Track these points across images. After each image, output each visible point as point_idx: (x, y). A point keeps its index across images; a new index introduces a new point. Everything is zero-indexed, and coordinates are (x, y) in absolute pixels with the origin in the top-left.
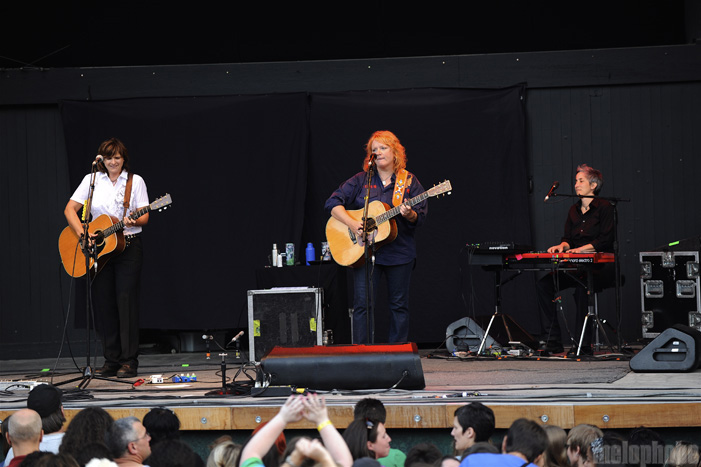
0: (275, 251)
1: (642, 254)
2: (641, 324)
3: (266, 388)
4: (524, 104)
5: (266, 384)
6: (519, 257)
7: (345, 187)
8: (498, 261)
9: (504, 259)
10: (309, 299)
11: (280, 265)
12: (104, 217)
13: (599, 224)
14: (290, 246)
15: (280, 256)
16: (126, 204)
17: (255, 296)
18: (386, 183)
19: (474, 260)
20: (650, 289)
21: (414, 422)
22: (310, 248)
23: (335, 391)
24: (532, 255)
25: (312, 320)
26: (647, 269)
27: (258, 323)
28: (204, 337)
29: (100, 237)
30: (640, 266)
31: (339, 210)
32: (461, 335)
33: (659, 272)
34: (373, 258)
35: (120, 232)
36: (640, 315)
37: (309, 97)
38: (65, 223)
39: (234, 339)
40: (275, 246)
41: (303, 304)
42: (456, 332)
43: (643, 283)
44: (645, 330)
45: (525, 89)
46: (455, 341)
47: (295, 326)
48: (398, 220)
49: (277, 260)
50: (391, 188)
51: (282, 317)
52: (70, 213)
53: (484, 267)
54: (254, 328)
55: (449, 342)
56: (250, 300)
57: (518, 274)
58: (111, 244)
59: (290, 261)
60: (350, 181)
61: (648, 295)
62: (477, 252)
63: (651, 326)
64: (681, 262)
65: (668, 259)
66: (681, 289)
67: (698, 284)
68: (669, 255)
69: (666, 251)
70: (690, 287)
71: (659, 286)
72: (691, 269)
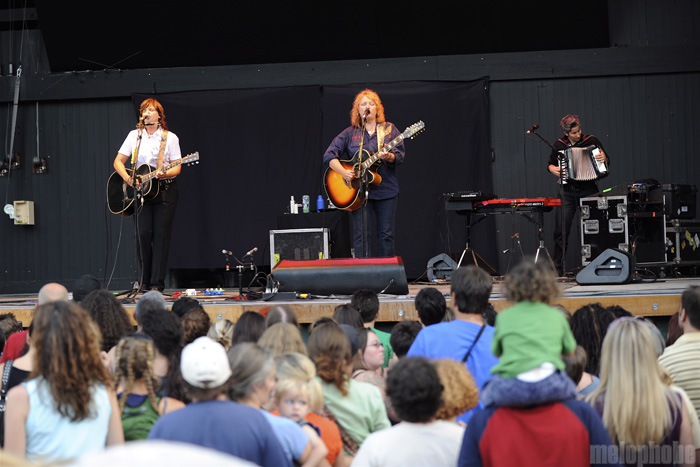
0: (292, 202)
1: (582, 200)
2: (581, 255)
3: (275, 294)
4: (487, 93)
5: (275, 290)
6: (485, 203)
8: (468, 207)
9: (473, 204)
10: (318, 237)
11: (296, 212)
14: (306, 199)
15: (296, 205)
17: (275, 234)
19: (449, 207)
20: (588, 226)
21: (398, 316)
22: (320, 199)
23: (333, 296)
24: (495, 201)
25: (321, 254)
26: (586, 211)
27: (278, 256)
28: (224, 251)
32: (440, 267)
33: (595, 213)
34: (367, 193)
36: (581, 247)
37: (321, 88)
39: (249, 253)
40: (292, 197)
41: (314, 241)
42: (435, 265)
43: (582, 223)
44: (584, 259)
45: (488, 81)
46: (435, 272)
49: (294, 208)
51: (297, 252)
52: (119, 164)
53: (457, 211)
55: (430, 272)
56: (272, 237)
57: (484, 217)
59: (306, 209)
60: (340, 135)
61: (586, 232)
62: (452, 200)
63: (589, 257)
64: (613, 204)
65: (602, 203)
66: (613, 226)
67: (626, 221)
68: (603, 199)
69: (601, 196)
70: (619, 224)
71: (595, 224)
72: (621, 210)
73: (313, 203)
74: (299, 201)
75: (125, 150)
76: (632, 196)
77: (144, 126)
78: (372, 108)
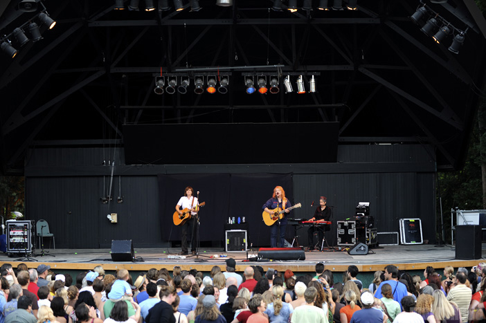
1: (338, 222)
2: (337, 241)
4: (293, 178)
6: (303, 222)
7: (268, 202)
8: (297, 223)
9: (299, 223)
10: (243, 233)
11: (232, 223)
12: (186, 208)
13: (326, 214)
14: (234, 218)
16: (192, 205)
18: (280, 201)
19: (290, 223)
20: (341, 231)
22: (239, 218)
24: (306, 222)
25: (244, 239)
26: (340, 226)
29: (184, 214)
30: (337, 225)
31: (266, 209)
33: (343, 226)
35: (190, 213)
36: (337, 239)
37: (230, 175)
38: (175, 210)
41: (242, 235)
43: (338, 230)
44: (338, 243)
45: (292, 174)
47: (239, 241)
48: (285, 214)
50: (282, 203)
51: (235, 238)
52: (177, 208)
53: (293, 225)
54: (227, 241)
56: (226, 233)
57: (302, 227)
58: (187, 216)
60: (269, 200)
61: (339, 233)
62: (291, 221)
63: (340, 242)
64: (350, 224)
65: (346, 223)
66: (350, 232)
67: (355, 230)
68: (346, 222)
69: (345, 221)
70: (352, 231)
71: (343, 231)
72: (353, 226)
73: (236, 221)
74: (231, 219)
75: (179, 204)
76: (357, 221)
77: (186, 196)
78: (280, 192)
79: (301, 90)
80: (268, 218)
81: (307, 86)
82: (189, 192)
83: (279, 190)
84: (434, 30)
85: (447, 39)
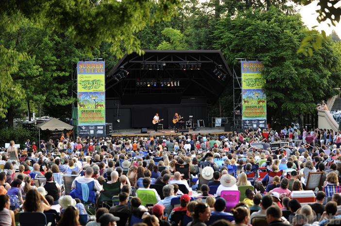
79: (175, 85)
80: (174, 121)
81: (177, 84)
82: (157, 115)
83: (177, 114)
84: (218, 75)
85: (221, 77)
